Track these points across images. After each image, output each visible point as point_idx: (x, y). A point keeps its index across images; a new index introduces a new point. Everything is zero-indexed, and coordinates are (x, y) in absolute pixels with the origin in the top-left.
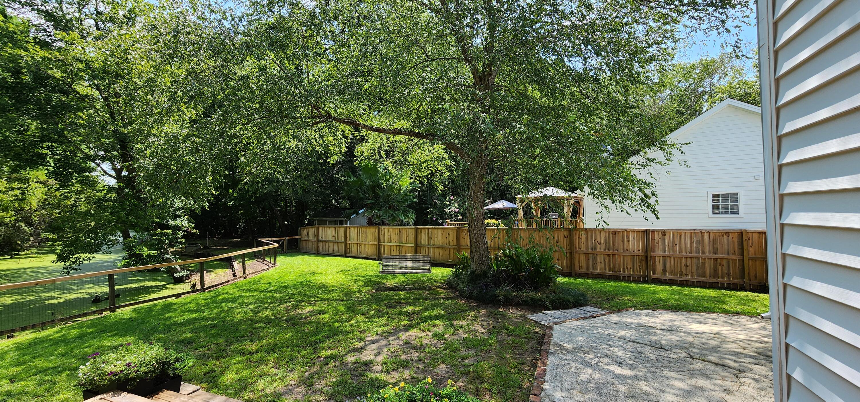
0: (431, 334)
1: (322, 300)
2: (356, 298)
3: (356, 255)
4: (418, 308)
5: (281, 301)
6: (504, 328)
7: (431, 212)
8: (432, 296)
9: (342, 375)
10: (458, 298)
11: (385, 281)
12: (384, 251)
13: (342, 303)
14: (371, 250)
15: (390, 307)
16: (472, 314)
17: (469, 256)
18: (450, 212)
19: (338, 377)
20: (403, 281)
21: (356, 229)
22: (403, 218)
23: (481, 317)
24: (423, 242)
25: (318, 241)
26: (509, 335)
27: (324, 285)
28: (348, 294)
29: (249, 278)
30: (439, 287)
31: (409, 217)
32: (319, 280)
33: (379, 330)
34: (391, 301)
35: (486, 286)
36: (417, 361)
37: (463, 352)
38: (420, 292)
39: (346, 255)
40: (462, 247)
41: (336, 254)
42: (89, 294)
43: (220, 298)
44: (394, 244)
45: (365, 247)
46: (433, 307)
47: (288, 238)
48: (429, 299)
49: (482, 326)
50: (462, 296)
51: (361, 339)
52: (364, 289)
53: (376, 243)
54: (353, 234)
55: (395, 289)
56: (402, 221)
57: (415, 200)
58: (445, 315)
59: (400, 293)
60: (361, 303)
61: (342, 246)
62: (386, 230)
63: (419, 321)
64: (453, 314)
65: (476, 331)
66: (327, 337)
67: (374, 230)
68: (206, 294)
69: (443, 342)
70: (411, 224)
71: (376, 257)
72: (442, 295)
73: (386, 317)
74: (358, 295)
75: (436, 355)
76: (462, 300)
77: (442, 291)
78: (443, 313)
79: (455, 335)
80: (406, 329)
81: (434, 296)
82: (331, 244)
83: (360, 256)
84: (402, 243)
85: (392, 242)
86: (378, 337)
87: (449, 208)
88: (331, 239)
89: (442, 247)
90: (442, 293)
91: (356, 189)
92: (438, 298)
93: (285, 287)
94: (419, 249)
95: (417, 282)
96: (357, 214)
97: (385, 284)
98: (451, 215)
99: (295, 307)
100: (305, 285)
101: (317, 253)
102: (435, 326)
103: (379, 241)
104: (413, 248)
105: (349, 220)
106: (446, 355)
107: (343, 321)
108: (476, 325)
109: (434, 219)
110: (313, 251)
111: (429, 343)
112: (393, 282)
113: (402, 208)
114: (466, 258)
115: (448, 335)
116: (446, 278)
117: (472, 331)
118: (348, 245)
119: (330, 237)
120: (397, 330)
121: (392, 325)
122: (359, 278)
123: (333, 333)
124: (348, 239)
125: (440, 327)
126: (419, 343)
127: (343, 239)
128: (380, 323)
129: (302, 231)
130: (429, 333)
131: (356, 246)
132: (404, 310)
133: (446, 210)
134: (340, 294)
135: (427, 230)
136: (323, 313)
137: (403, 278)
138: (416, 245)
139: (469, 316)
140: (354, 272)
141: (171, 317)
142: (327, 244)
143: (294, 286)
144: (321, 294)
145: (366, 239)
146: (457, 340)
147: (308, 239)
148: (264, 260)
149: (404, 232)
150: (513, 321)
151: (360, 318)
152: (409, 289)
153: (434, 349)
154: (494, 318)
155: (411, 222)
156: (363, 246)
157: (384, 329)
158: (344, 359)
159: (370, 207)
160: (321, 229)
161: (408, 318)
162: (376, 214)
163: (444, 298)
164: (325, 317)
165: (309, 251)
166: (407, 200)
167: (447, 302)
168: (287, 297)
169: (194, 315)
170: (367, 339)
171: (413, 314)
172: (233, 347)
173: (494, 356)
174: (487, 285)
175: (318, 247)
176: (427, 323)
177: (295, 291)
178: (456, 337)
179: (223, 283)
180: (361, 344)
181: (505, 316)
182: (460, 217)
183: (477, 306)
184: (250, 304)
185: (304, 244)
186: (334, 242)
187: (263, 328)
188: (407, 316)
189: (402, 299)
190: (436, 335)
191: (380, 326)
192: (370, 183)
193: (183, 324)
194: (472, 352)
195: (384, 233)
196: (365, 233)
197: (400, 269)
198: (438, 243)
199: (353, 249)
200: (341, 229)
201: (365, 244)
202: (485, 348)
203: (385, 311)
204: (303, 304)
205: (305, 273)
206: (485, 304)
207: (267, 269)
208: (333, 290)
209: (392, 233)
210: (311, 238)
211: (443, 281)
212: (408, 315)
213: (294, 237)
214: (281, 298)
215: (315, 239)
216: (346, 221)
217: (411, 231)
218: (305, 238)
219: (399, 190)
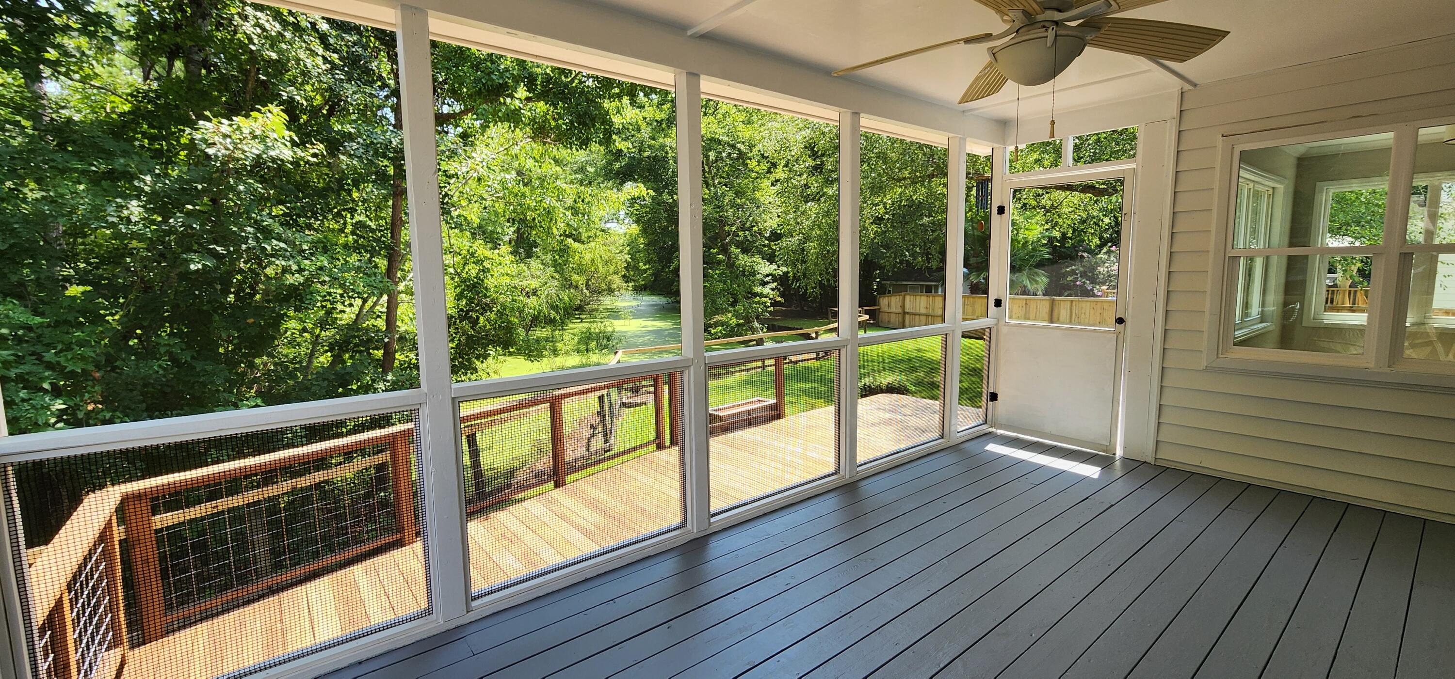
7: (1073, 272)
18: (1107, 272)
22: (1028, 284)
25: (905, 313)
31: (1036, 282)
56: (1025, 287)
57: (1047, 256)
70: (1041, 292)
82: (923, 318)
87: (1106, 265)
88: (923, 311)
109: (1078, 282)
110: (897, 326)
113: (1028, 269)
119: (922, 309)
127: (940, 312)
129: (881, 299)
133: (1100, 269)
135: (1069, 303)
142: (917, 317)
147: (889, 311)
149: (1033, 305)
155: (1040, 290)
160: (908, 298)
165: (891, 326)
166: (1036, 256)
175: (904, 321)
185: (884, 317)
186: (927, 315)
200: (937, 298)
210: (893, 310)
213: (872, 308)
215: (900, 311)
216: (936, 287)
217: (1043, 303)
218: (886, 309)
219: (1025, 244)
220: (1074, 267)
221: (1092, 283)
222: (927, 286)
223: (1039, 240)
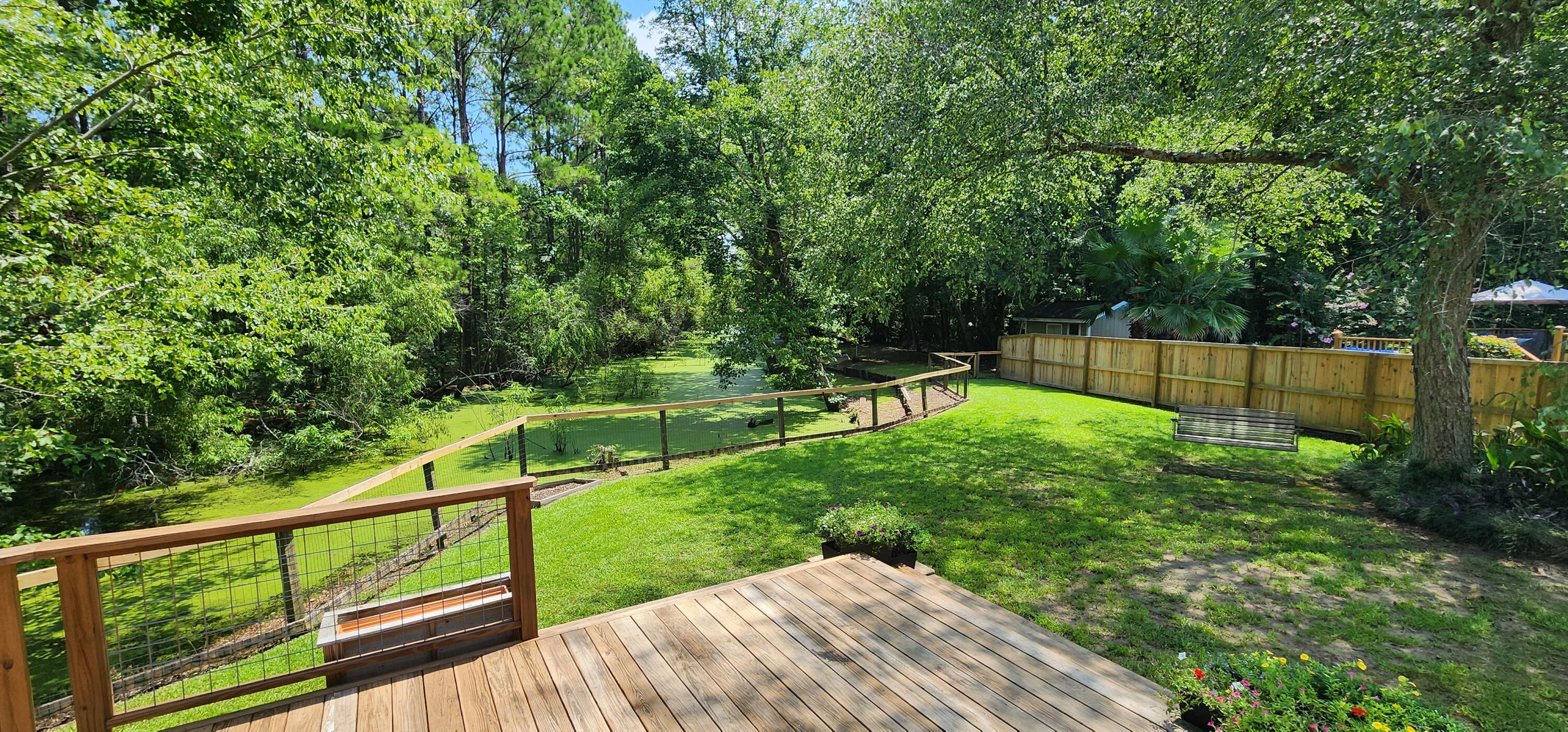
0: (1308, 577)
1: (1063, 472)
2: (1126, 477)
3: (1107, 394)
4: (1267, 521)
5: (995, 464)
6: (1518, 607)
7: (1286, 310)
8: (1298, 501)
9: (1132, 607)
10: (1370, 514)
11: (1180, 454)
12: (1170, 390)
13: (1102, 483)
14: (1141, 386)
15: (1202, 508)
16: (1417, 558)
17: (1408, 426)
18: (1340, 309)
19: (1125, 607)
20: (1221, 459)
21: (1109, 345)
22: (1216, 326)
23: (1442, 568)
24: (1268, 380)
25: (1033, 361)
26: (1535, 626)
27: (1058, 445)
28: (1109, 469)
29: (933, 418)
30: (1314, 482)
31: (1229, 322)
32: (1050, 434)
33: (1189, 546)
34: (1202, 496)
35: (1459, 501)
36: (1280, 621)
37: (1395, 630)
38: (1267, 487)
39: (1086, 391)
40: (1379, 399)
41: (1066, 387)
42: (741, 414)
43: (904, 444)
44: (1195, 379)
45: (1127, 379)
46: (1305, 524)
47: (980, 353)
48: (1293, 505)
49: (1448, 589)
50: (1382, 511)
51: (1155, 556)
52: (1139, 464)
53: (1152, 374)
54: (1102, 353)
55: (1203, 471)
56: (1211, 329)
57: (1248, 286)
58: (1338, 547)
59: (1220, 481)
60: (1139, 488)
61: (1079, 376)
62: (1177, 351)
63: (1274, 546)
64: (1362, 547)
65: (1432, 596)
66: (1089, 538)
67: (1149, 348)
68: (880, 436)
69: (1340, 599)
70: (1235, 337)
71: (1149, 400)
72: (1325, 502)
73: (1197, 525)
74: (1128, 473)
75: (1325, 620)
76: (1383, 521)
77: (1323, 492)
78: (1332, 540)
79: (1371, 592)
80: (1245, 556)
81: (1306, 502)
82: (1058, 370)
83: (1116, 395)
84: (1214, 377)
85: (1190, 373)
86: (1186, 559)
87: (1338, 299)
88: (1058, 359)
89: (1321, 395)
90: (1326, 498)
91: (1109, 266)
92: (1315, 508)
93: (994, 440)
94: (1255, 393)
95: (1256, 464)
96: (1109, 313)
97: (1180, 459)
98: (1346, 315)
99: (1020, 477)
100: (1028, 442)
101: (1031, 382)
102: (1315, 563)
103: (1159, 370)
104: (1241, 391)
105: (1091, 324)
106: (1350, 626)
107: (1113, 518)
108: (1429, 583)
109: (1294, 324)
110: (1023, 379)
111: (1303, 593)
112: (1198, 458)
113: (1215, 303)
114: (1400, 430)
115: (1352, 590)
116: (1335, 466)
117: (1419, 594)
118: (1091, 374)
119: (1056, 356)
120: (1224, 555)
121: (1213, 543)
122: (1124, 440)
123: (1099, 534)
124: (1092, 362)
125: (1328, 567)
126: (1279, 589)
127: (1081, 362)
128: (1186, 534)
129: (1003, 342)
130: (1300, 574)
131: (1107, 376)
132: (1235, 518)
133: (1329, 305)
134: (1095, 467)
135: (1280, 356)
136: (1073, 497)
137: (1220, 453)
138: (1251, 384)
139: (1405, 559)
140: (1111, 426)
141: (852, 464)
142: (1050, 367)
143: (1008, 440)
144: (1059, 461)
145: (1129, 365)
146: (1378, 603)
147: (1014, 357)
148: (946, 388)
149: (1220, 357)
150: (1548, 597)
151: (1143, 516)
152: (1240, 478)
153: (1319, 608)
154: (1484, 577)
155: (1234, 333)
156: (1123, 378)
157: (1198, 546)
158: (1130, 582)
159: (1140, 302)
160: (1038, 341)
161: (1247, 536)
162: (1153, 315)
163: (1332, 510)
164: (1078, 503)
165: (1015, 378)
166: (1228, 285)
167: (1341, 520)
168: (1004, 459)
169: (880, 467)
170: (1166, 557)
171: (1256, 529)
172: (946, 523)
173: (1488, 660)
174: (1463, 501)
175: (1032, 372)
176: (1294, 555)
177: (1013, 451)
178: (1373, 598)
179: (899, 421)
180: (1155, 564)
181: (1522, 581)
182: (1373, 322)
183: (1430, 542)
184: (949, 461)
185: (1006, 366)
186: (1063, 366)
187: (981, 504)
188: (1243, 530)
189: (1226, 495)
190: (1318, 582)
191: (1187, 540)
192: (1141, 252)
193: (872, 477)
194: (1419, 637)
195: (1172, 355)
196: (1129, 352)
197: (1219, 436)
198: (1310, 385)
199: (1102, 382)
200: (1077, 342)
201: (1128, 374)
202: (1460, 638)
203: (1192, 513)
204: (1032, 474)
205: (1019, 419)
206: (1456, 541)
207: (956, 405)
208: (1078, 457)
209: (1190, 356)
210: (1019, 356)
211: (1325, 472)
212: (1246, 529)
213: (989, 353)
214: (994, 458)
215: (1027, 358)
216: (1084, 327)
217: (1236, 353)
218: (1010, 355)
219: (1211, 266)
220: (1287, 303)
221: (1314, 325)
222: (1071, 325)
223: (1232, 260)
